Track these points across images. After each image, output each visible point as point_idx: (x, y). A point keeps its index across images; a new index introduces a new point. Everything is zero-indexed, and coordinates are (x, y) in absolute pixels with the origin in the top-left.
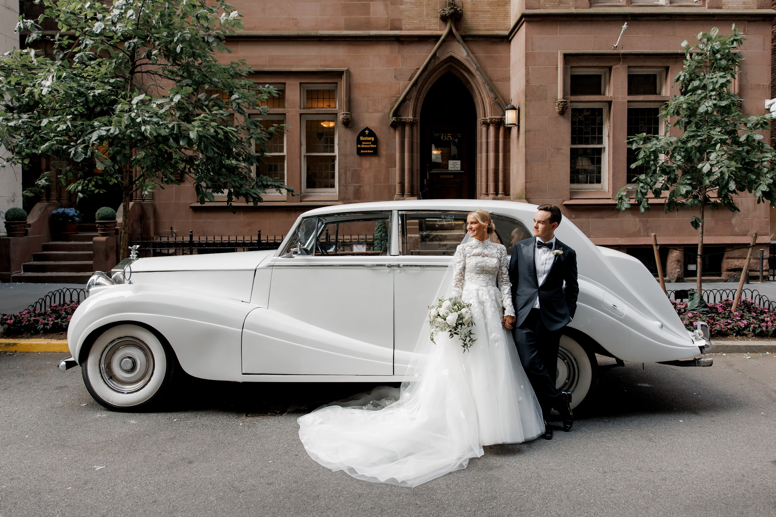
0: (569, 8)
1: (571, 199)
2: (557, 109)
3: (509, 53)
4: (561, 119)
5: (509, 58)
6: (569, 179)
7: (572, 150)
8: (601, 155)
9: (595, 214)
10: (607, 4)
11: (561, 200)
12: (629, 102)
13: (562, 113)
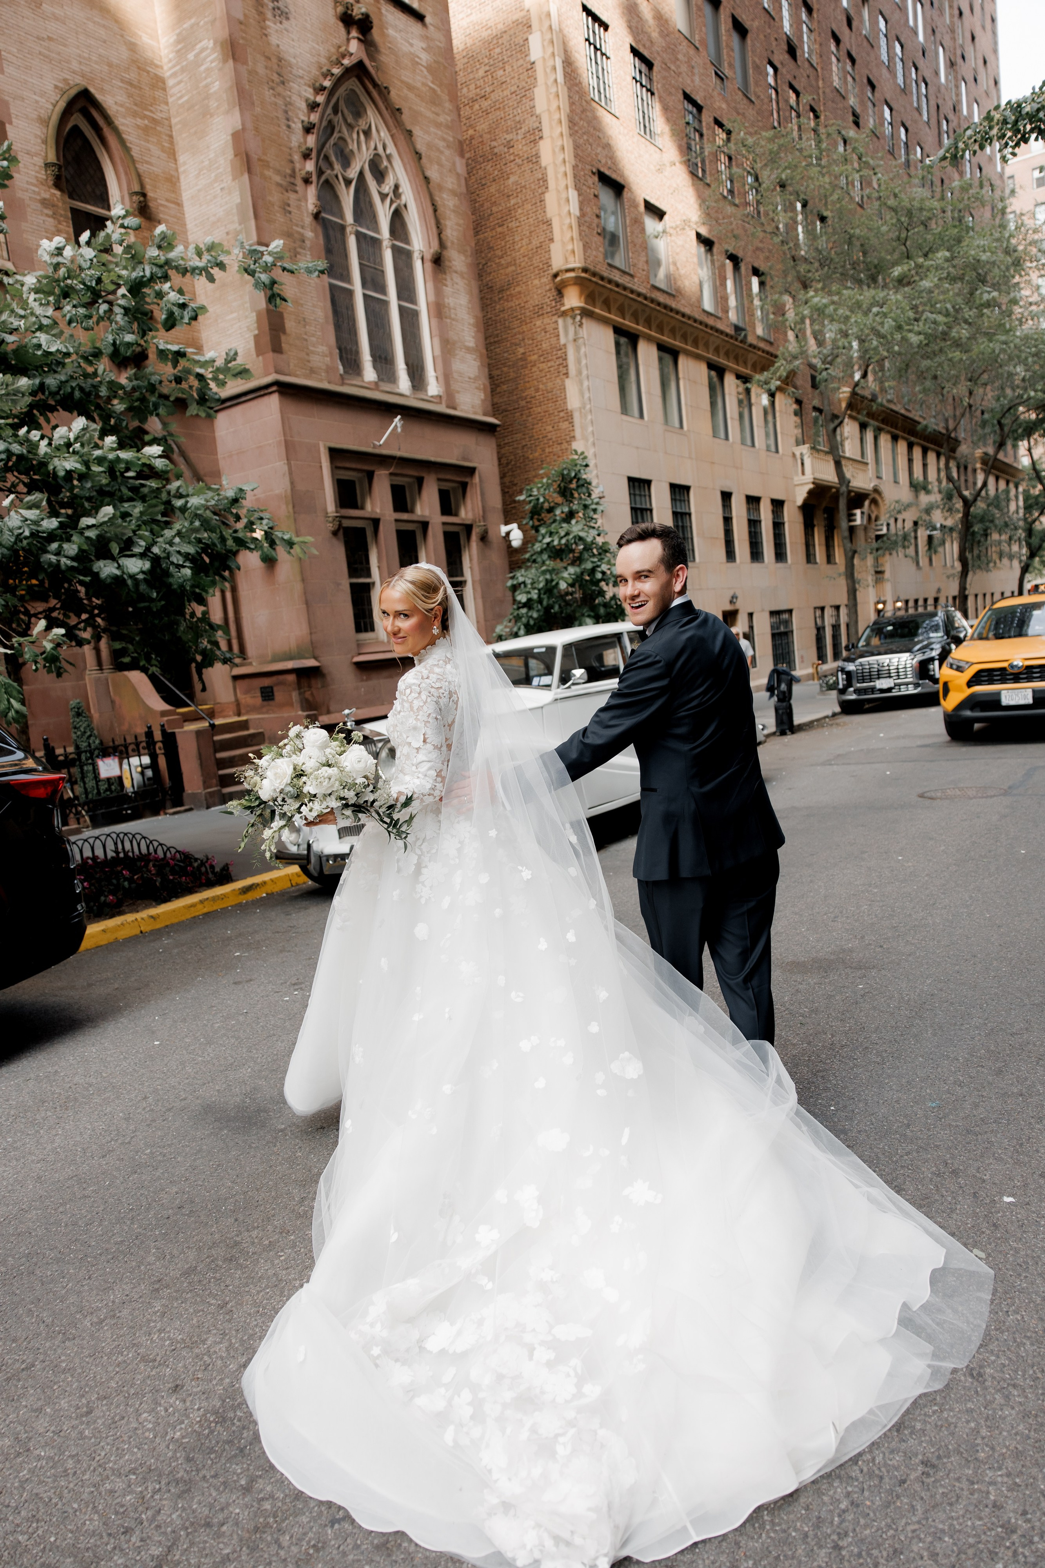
0: (321, 380)
1: (360, 654)
2: (331, 527)
3: (213, 431)
4: (335, 541)
5: (214, 440)
6: (353, 625)
7: (352, 585)
8: (369, 591)
9: (385, 673)
10: (354, 382)
11: (349, 656)
12: (397, 521)
13: (335, 533)
